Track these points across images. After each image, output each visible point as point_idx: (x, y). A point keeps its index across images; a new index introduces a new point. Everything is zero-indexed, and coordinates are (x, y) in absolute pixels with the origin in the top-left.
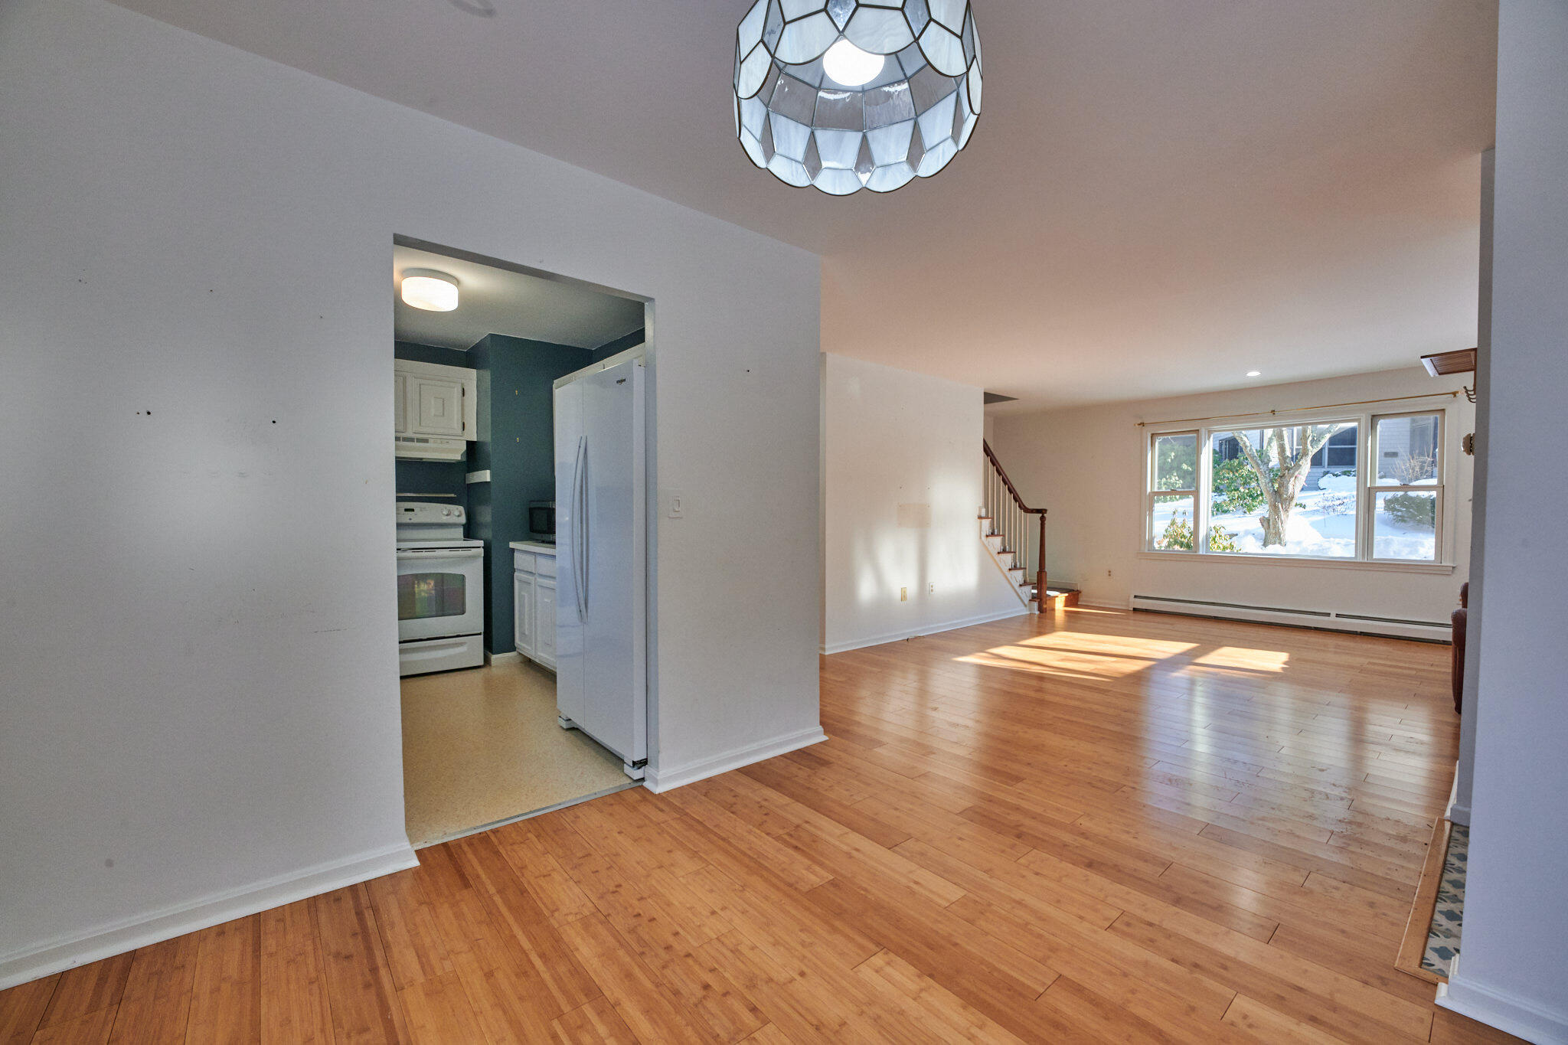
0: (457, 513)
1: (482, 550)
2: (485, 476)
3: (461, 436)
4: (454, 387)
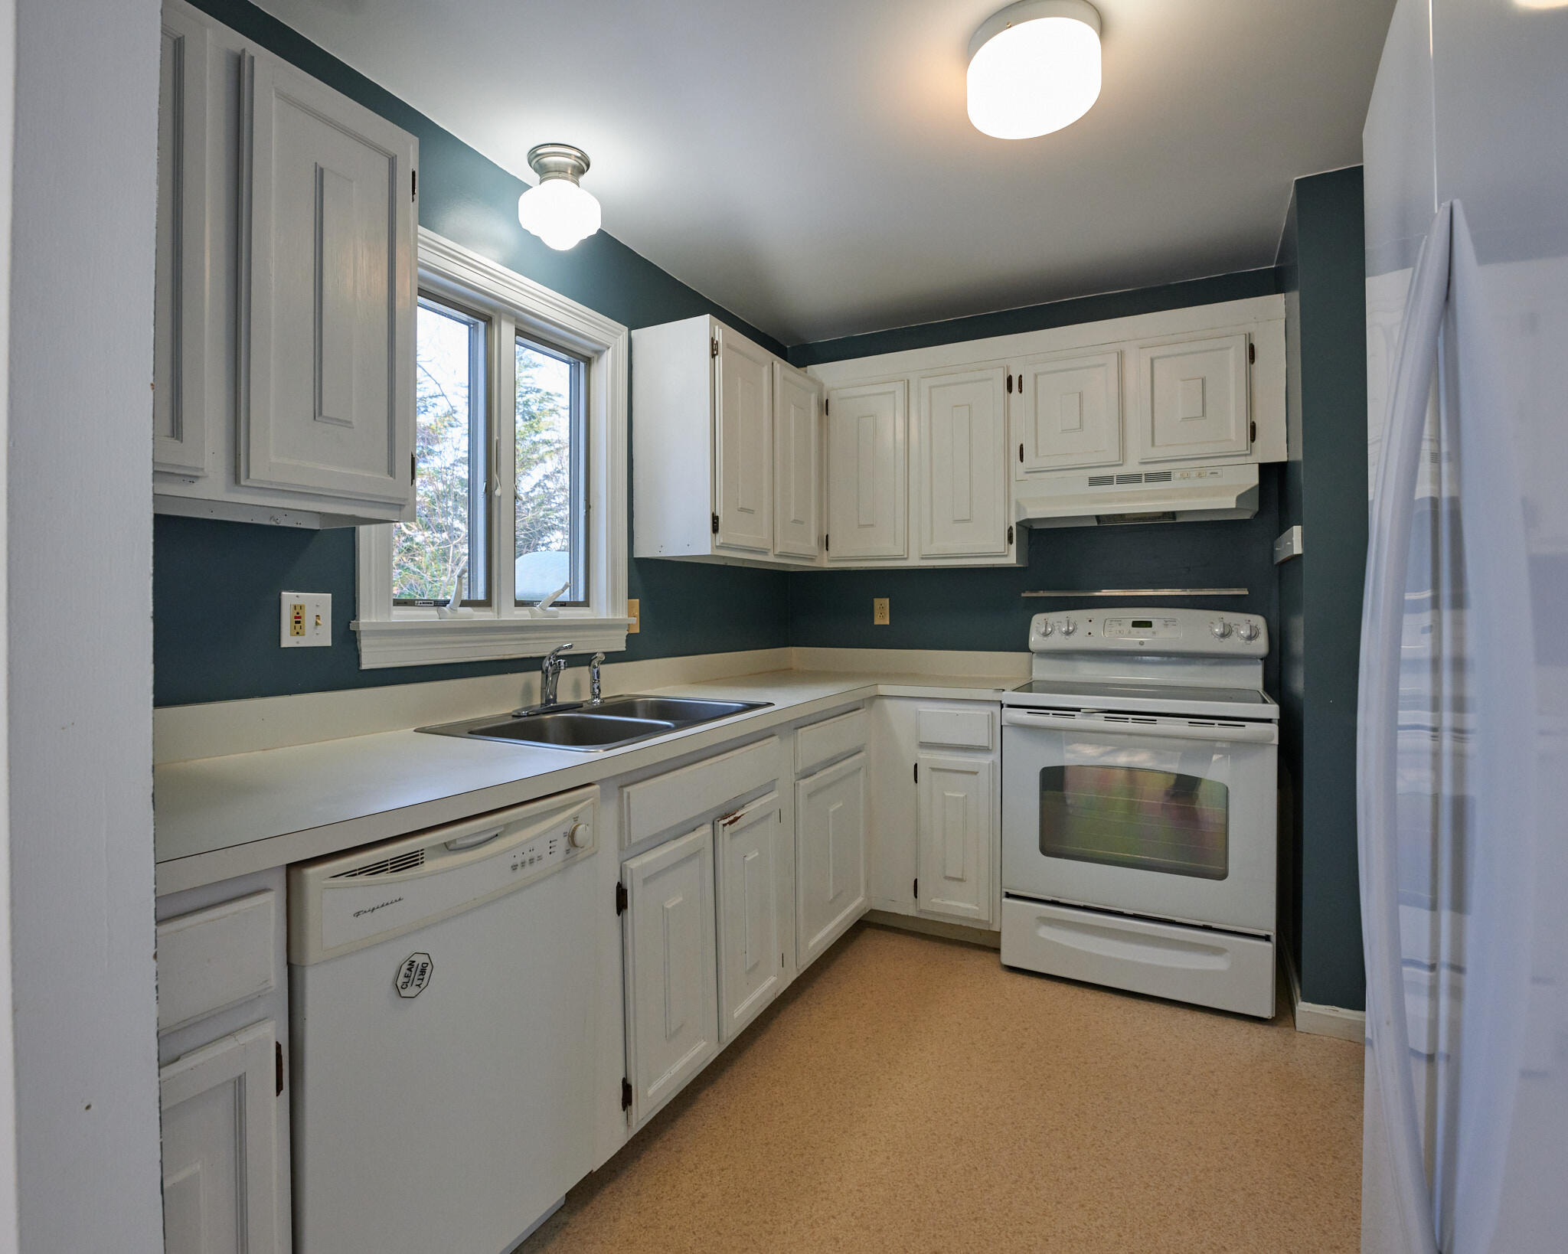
0: (1247, 632)
1: (1274, 728)
2: (1293, 542)
3: (1246, 455)
4: (1228, 348)
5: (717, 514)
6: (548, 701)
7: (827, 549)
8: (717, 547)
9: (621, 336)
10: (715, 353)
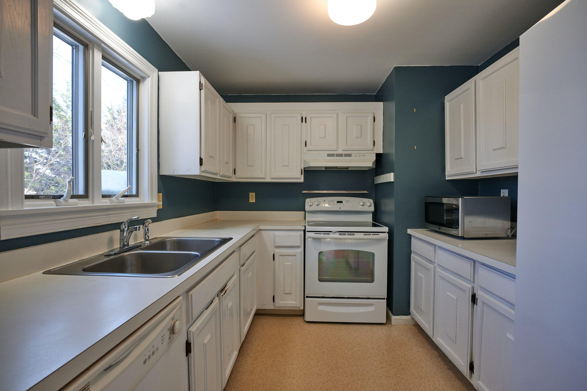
0: (368, 204)
1: (387, 235)
2: (390, 177)
3: (372, 150)
4: (368, 117)
5: (202, 157)
6: (124, 246)
7: (235, 174)
8: (201, 171)
9: (155, 73)
10: (201, 88)
